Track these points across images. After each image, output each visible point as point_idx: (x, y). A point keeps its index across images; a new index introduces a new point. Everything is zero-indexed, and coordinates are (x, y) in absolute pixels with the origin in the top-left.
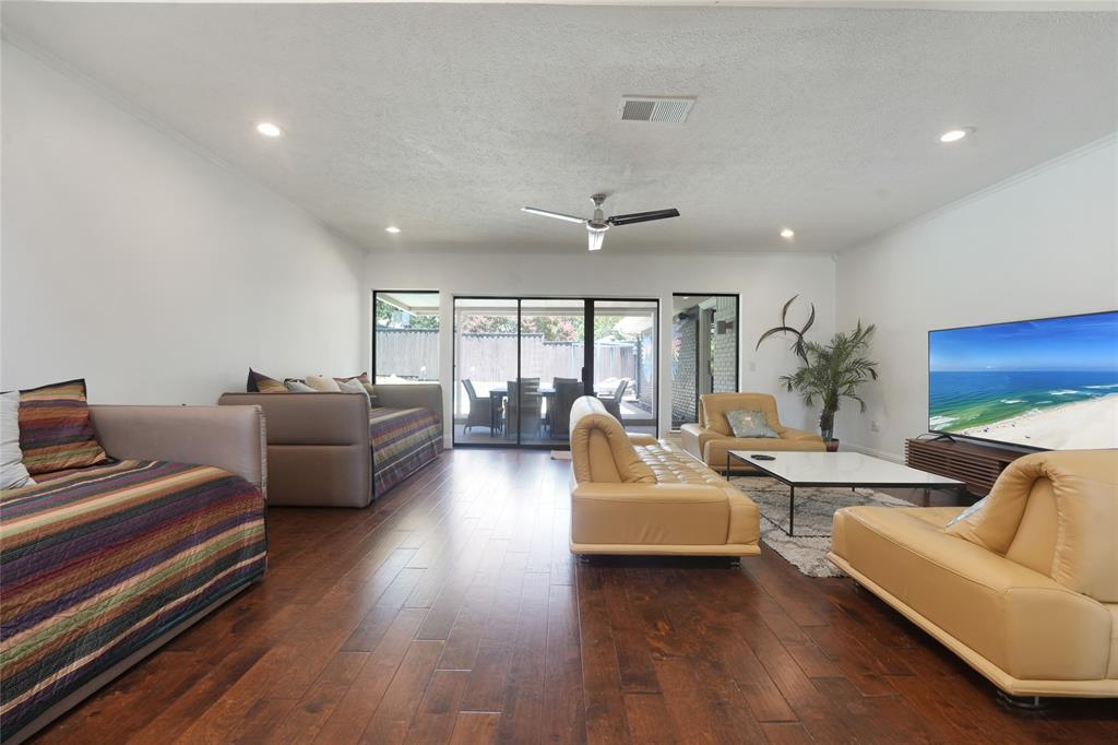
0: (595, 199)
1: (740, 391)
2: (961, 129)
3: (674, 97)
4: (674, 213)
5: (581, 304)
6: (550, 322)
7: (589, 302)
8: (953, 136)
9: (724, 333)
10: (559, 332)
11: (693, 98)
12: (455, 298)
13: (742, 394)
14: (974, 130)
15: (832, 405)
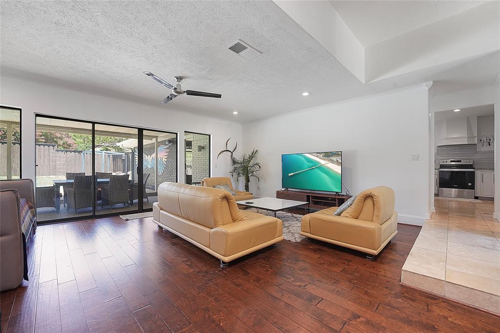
0: (177, 78)
1: (211, 177)
2: (308, 92)
3: (255, 49)
4: (219, 96)
5: (136, 131)
6: (57, 137)
7: (141, 130)
8: (306, 94)
9: (201, 151)
10: (64, 144)
11: (261, 53)
12: (37, 115)
13: (212, 178)
14: (311, 94)
15: (248, 180)
